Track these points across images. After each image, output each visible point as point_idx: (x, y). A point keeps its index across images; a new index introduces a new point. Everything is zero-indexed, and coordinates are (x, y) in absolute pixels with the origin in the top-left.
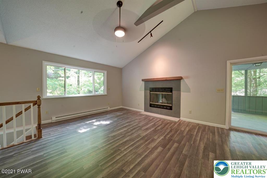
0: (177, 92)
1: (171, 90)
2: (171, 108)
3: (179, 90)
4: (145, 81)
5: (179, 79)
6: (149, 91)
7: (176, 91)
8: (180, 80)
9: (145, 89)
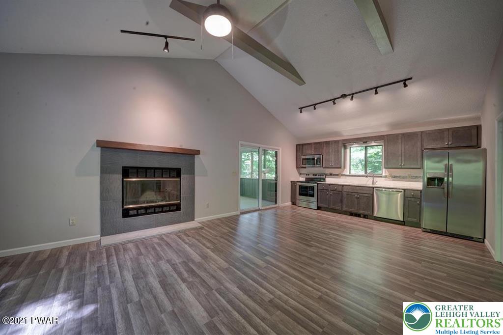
0: (188, 176)
1: (178, 173)
2: (178, 207)
3: (192, 172)
4: (101, 147)
5: (192, 154)
6: (120, 176)
7: (187, 174)
8: (194, 155)
9: (105, 170)
